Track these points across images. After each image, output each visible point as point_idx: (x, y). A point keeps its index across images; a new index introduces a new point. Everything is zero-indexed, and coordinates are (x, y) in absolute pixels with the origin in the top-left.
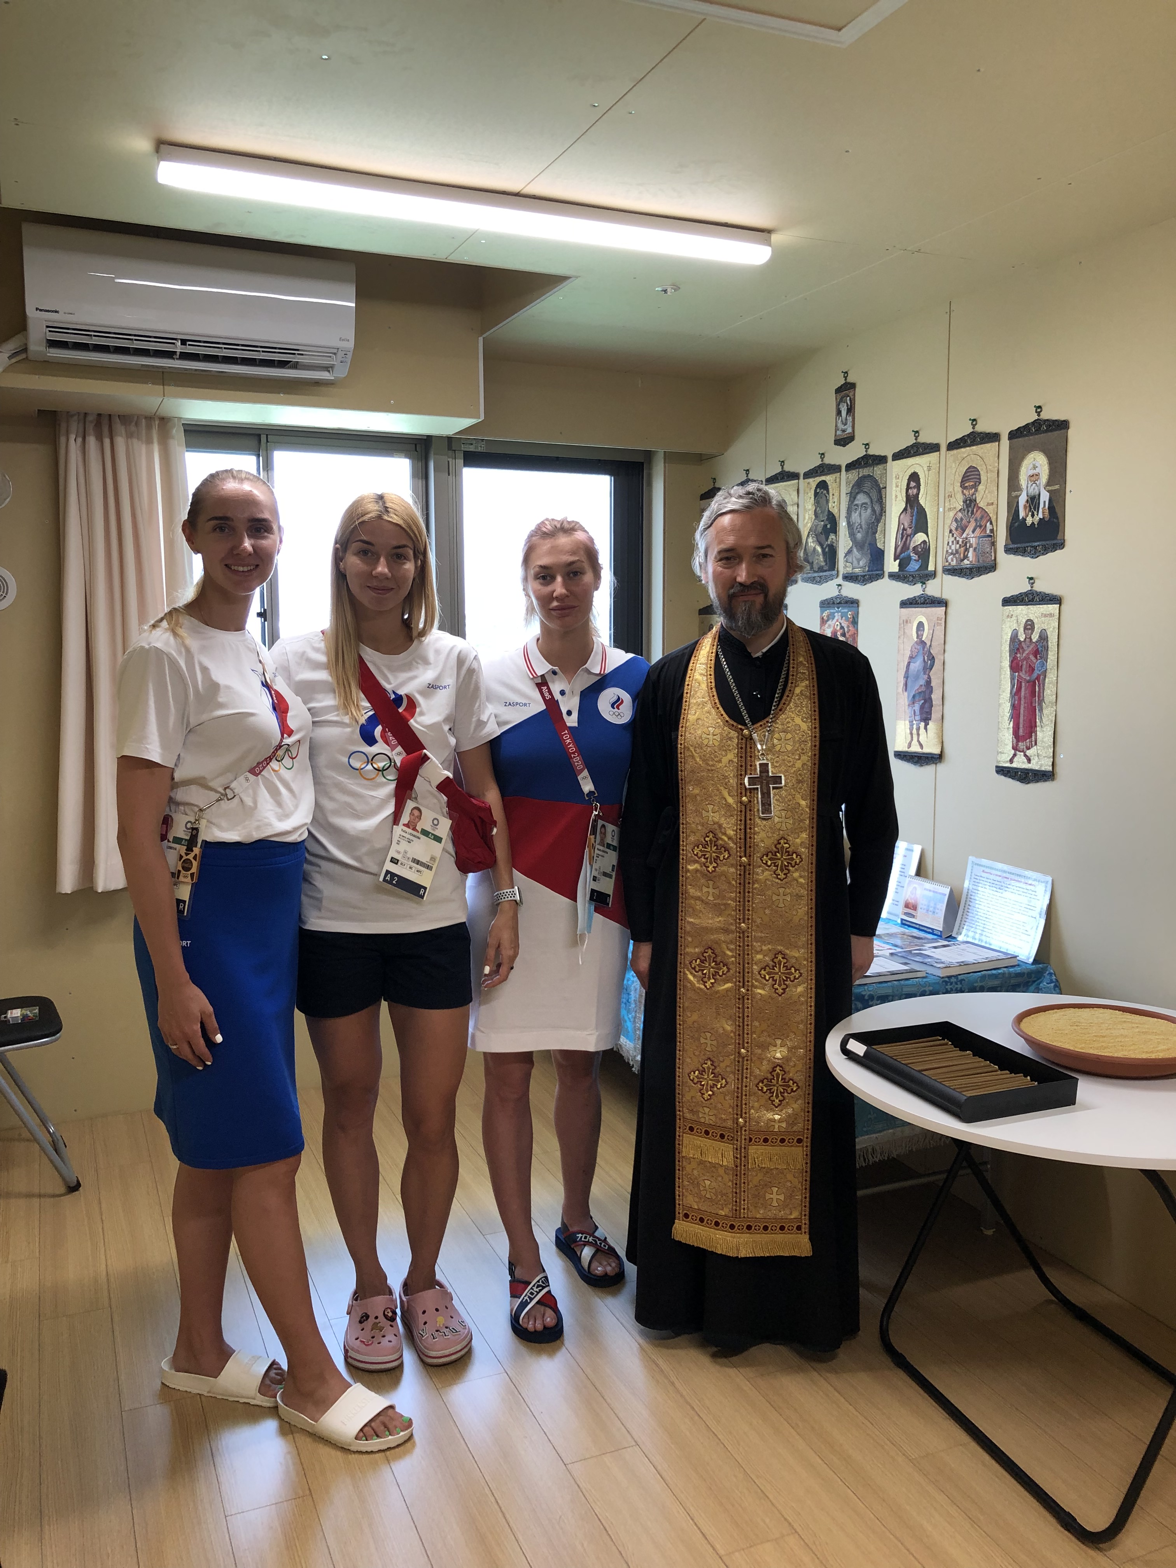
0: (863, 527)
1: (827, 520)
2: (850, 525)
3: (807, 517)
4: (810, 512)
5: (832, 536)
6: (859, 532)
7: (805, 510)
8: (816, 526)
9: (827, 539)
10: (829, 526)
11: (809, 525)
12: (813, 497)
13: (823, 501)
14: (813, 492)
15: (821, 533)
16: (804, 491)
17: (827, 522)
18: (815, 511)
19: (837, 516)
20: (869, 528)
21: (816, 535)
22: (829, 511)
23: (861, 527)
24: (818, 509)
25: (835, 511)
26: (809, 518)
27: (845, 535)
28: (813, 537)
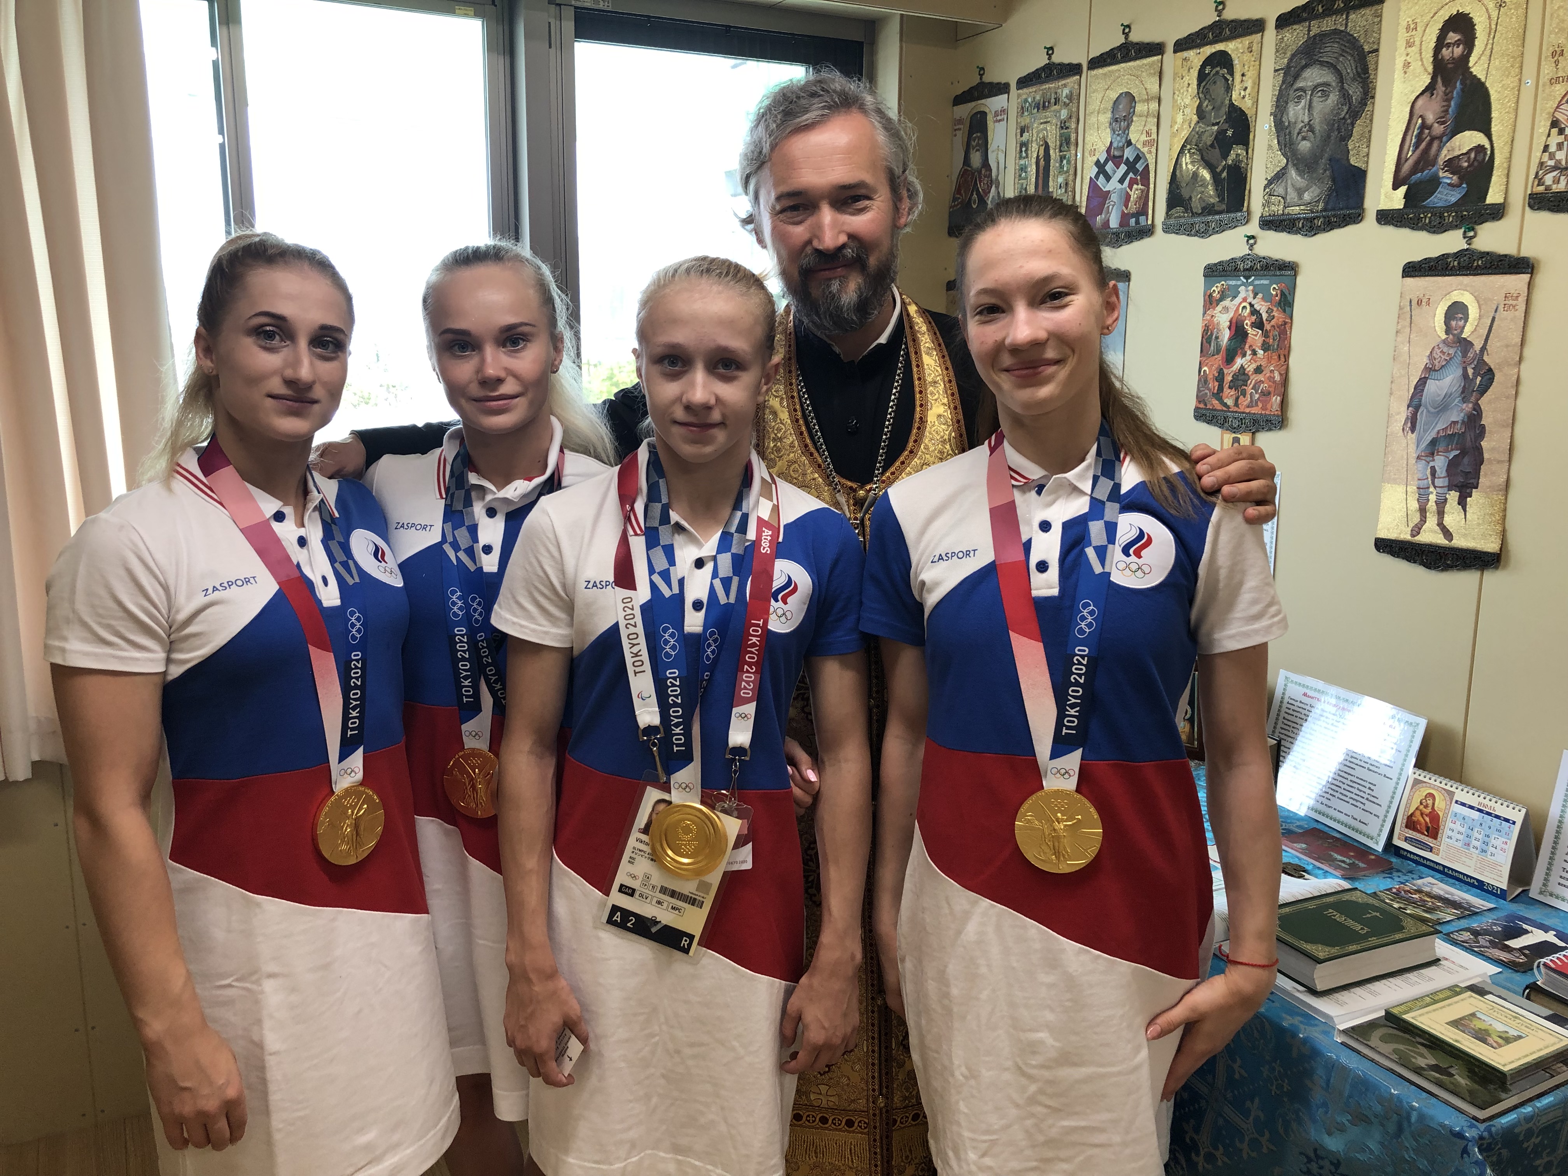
0: (1317, 128)
1: (1226, 121)
2: (1281, 127)
3: (1179, 118)
4: (1188, 111)
5: (1237, 151)
6: (1304, 139)
7: (1177, 108)
8: (1200, 135)
9: (1225, 155)
10: (1230, 133)
11: (1185, 134)
12: (1195, 82)
13: (1218, 89)
14: (1195, 73)
15: (1212, 146)
16: (1175, 75)
17: (1226, 126)
18: (1199, 107)
19: (1250, 113)
20: (1331, 130)
21: (1200, 150)
22: (1232, 105)
23: (1312, 130)
24: (1205, 105)
25: (1246, 105)
26: (1184, 121)
27: (1270, 147)
28: (1192, 155)
